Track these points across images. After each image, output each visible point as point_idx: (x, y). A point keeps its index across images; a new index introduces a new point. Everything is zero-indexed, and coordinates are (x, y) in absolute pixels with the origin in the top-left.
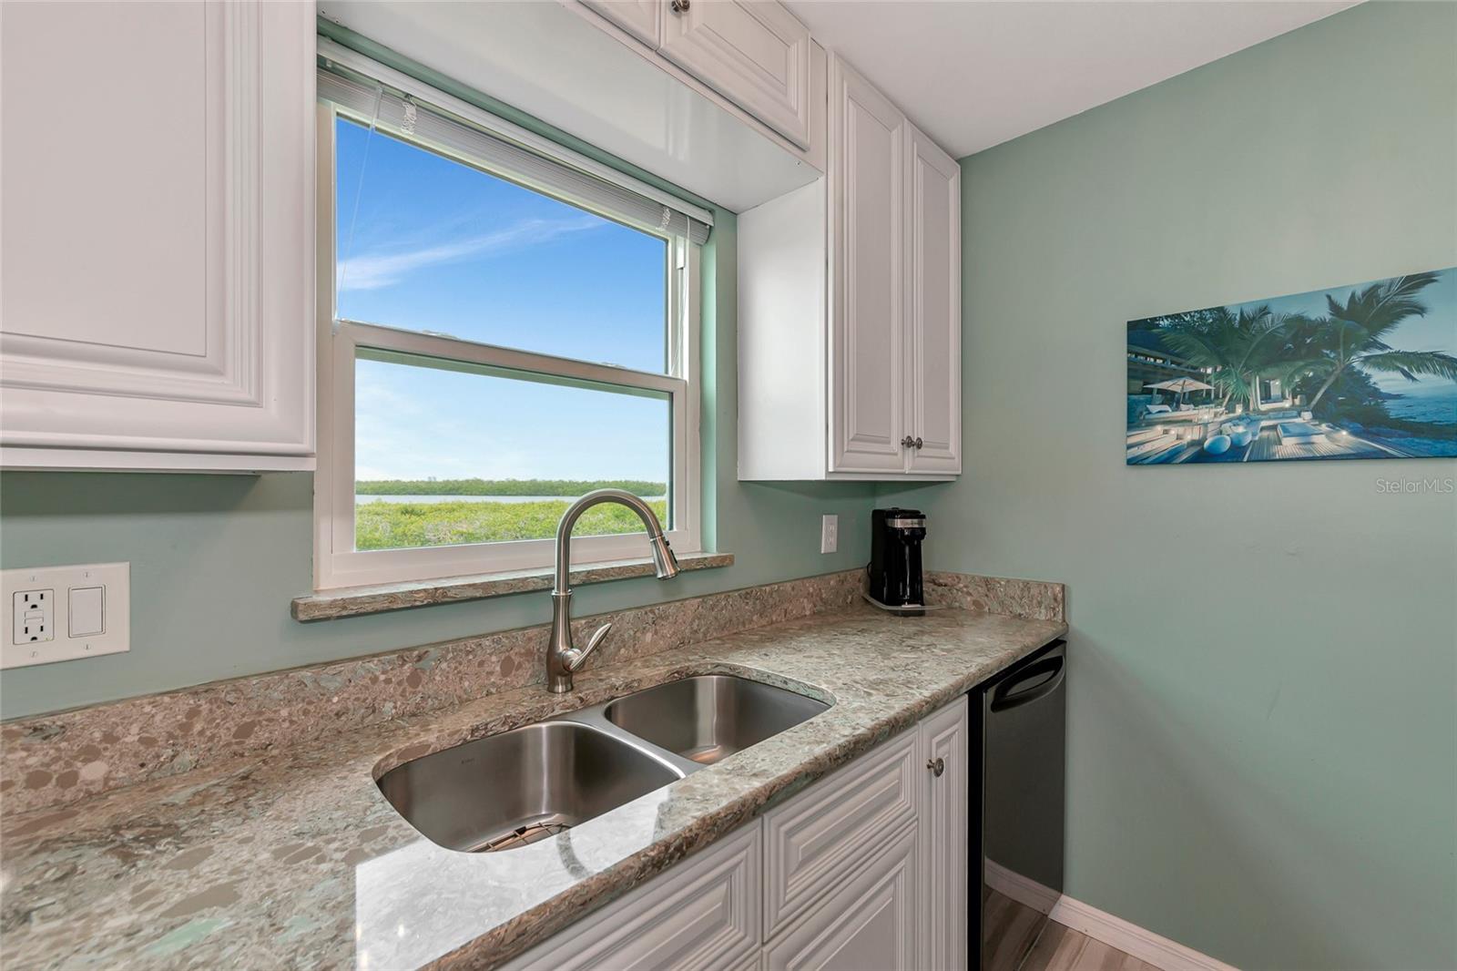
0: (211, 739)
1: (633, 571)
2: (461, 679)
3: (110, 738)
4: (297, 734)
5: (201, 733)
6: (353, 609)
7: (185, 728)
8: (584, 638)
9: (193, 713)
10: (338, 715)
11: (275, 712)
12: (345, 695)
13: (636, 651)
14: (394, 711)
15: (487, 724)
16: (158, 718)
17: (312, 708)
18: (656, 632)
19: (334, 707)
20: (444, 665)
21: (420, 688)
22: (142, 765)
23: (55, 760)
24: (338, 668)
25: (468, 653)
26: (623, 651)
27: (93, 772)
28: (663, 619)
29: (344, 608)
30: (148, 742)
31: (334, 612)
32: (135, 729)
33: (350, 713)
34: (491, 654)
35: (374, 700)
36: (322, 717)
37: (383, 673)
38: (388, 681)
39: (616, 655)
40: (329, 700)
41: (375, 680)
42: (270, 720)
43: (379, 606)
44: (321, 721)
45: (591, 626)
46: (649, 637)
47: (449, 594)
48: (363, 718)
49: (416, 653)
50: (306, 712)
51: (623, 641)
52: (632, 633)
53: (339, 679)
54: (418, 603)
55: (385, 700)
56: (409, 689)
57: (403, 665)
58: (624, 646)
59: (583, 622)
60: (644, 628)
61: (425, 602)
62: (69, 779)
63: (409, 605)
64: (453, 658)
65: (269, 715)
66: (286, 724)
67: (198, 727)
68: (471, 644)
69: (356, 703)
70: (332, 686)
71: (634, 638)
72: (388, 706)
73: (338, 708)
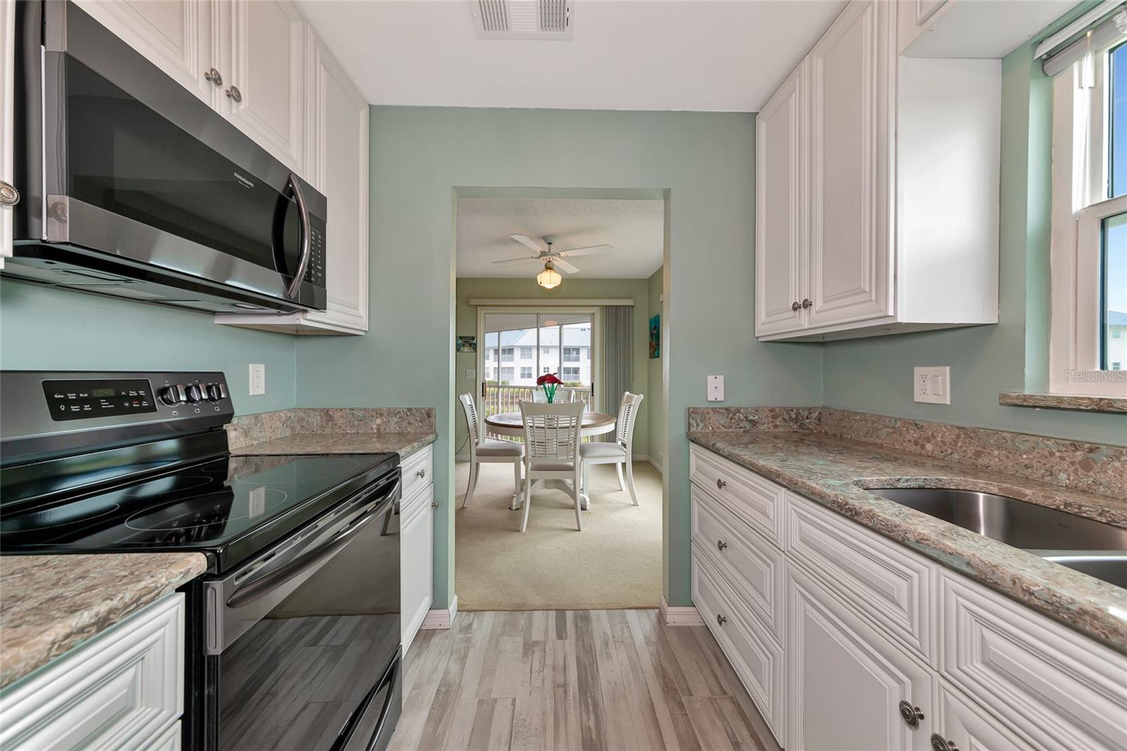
0: (965, 451)
3: (933, 436)
4: (1003, 467)
5: (961, 447)
6: (1031, 403)
7: (956, 442)
9: (958, 437)
11: (992, 450)
12: (1031, 456)
14: (1067, 481)
15: (1081, 506)
16: (947, 434)
17: (1010, 455)
19: (1024, 461)
21: (1091, 473)
22: (942, 452)
23: (920, 438)
24: (1027, 438)
27: (929, 447)
29: (1025, 401)
30: (944, 443)
31: (1018, 402)
32: (940, 436)
33: (1035, 468)
35: (1052, 467)
36: (1017, 464)
37: (1058, 451)
38: (1062, 458)
40: (1020, 455)
41: (1052, 454)
42: (989, 454)
43: (1049, 404)
44: (1016, 466)
48: (1043, 476)
49: (1087, 446)
50: (1007, 457)
53: (1027, 445)
54: (1082, 407)
55: (1060, 471)
56: (1081, 471)
57: (1075, 451)
61: (1089, 408)
62: (923, 447)
63: (1074, 407)
65: (988, 450)
66: (997, 459)
67: (960, 444)
69: (1038, 464)
70: (1023, 447)
72: (1063, 476)
73: (1026, 462)
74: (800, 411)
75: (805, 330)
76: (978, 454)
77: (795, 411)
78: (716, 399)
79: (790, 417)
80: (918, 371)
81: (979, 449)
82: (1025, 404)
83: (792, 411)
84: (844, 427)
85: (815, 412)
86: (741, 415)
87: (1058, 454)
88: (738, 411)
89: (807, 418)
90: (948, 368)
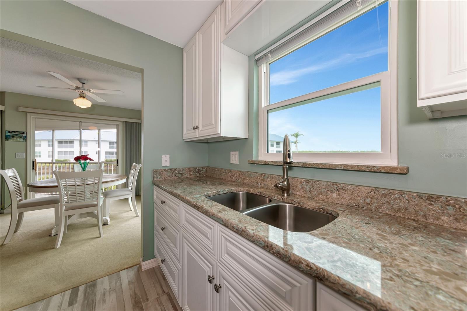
0: (241, 179)
1: (323, 166)
2: (271, 184)
3: (234, 174)
4: (249, 183)
8: (304, 185)
10: (253, 182)
11: (247, 178)
13: (327, 199)
16: (237, 174)
17: (250, 179)
18: (339, 195)
20: (268, 179)
21: (264, 182)
22: (236, 180)
23: (231, 175)
24: (253, 173)
25: (273, 178)
26: (320, 196)
28: (343, 190)
30: (237, 177)
31: (251, 162)
34: (278, 180)
35: (258, 181)
36: (251, 181)
38: (259, 179)
39: (317, 196)
40: (252, 179)
45: (307, 182)
46: (334, 195)
47: (268, 163)
48: (255, 185)
49: (264, 174)
51: (321, 192)
52: (325, 190)
53: (253, 175)
54: (263, 164)
56: (262, 182)
57: (262, 176)
58: (321, 194)
59: (304, 180)
60: (332, 191)
62: (232, 178)
64: (270, 178)
66: (248, 181)
67: (240, 176)
68: (273, 176)
69: (255, 181)
71: (327, 193)
72: (260, 184)
73: (253, 181)
74: (200, 168)
75: (197, 137)
76: (244, 179)
77: (198, 168)
78: (166, 165)
79: (196, 171)
80: (231, 153)
81: (244, 178)
82: (253, 163)
83: (197, 168)
84: (213, 173)
85: (205, 168)
86: (177, 171)
87: (259, 177)
88: (176, 170)
89: (202, 171)
90: (238, 152)
